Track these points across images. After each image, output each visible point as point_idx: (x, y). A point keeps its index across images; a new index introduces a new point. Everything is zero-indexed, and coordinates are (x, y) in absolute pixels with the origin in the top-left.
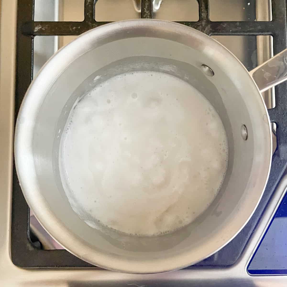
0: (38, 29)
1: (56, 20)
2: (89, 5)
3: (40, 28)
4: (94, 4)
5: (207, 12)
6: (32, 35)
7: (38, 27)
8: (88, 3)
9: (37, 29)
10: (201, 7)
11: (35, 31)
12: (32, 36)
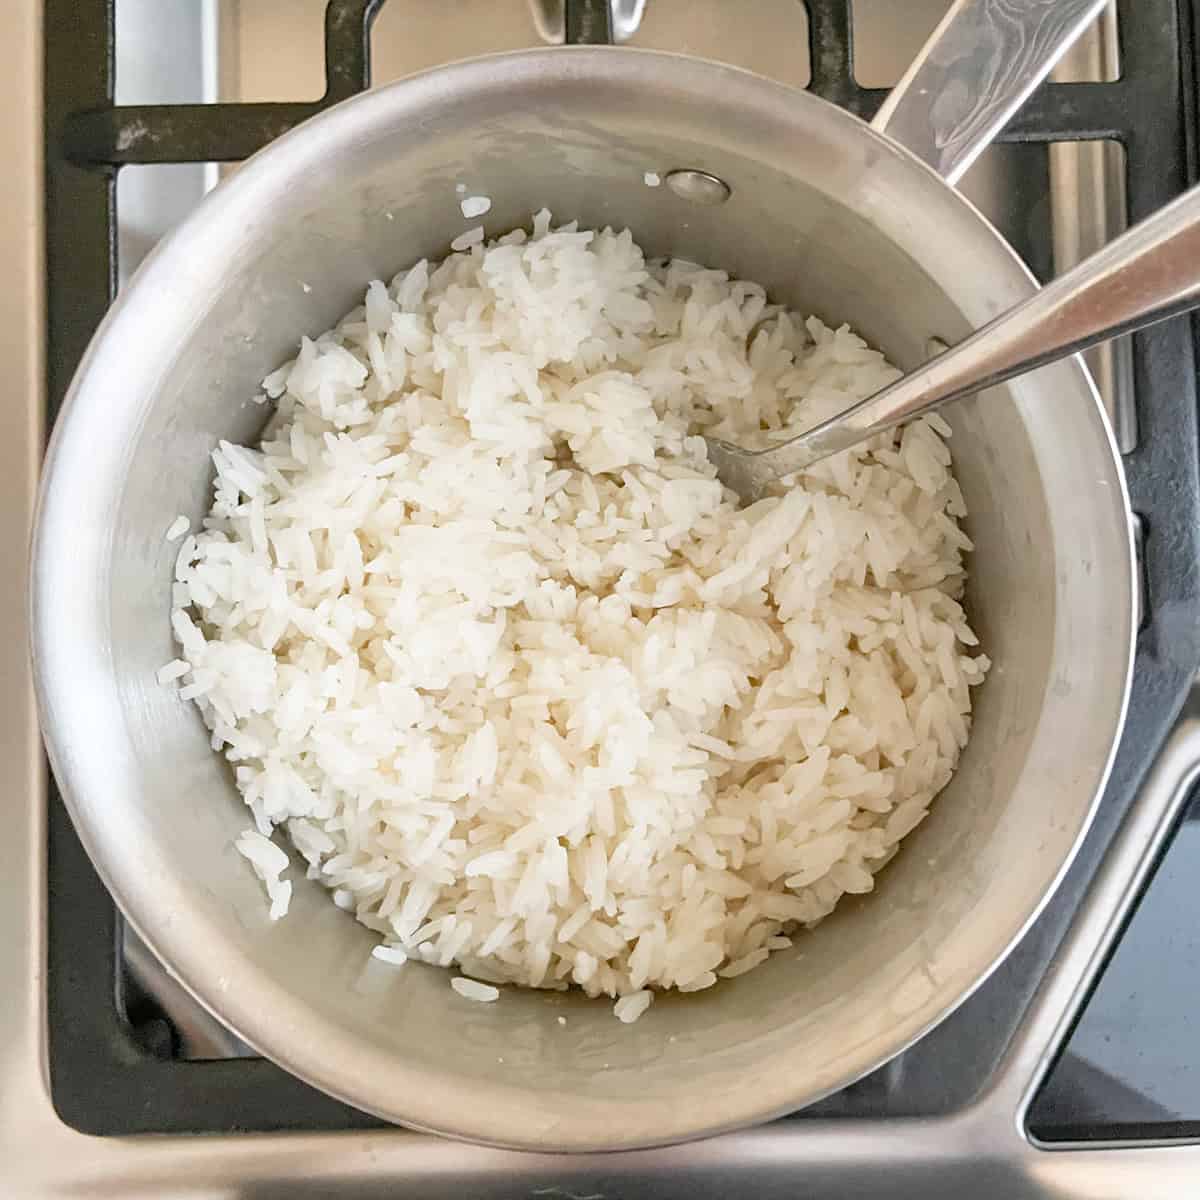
0: (131, 137)
1: (210, 98)
2: (343, 28)
3: (143, 132)
4: (365, 23)
5: (845, 50)
6: (109, 162)
7: (133, 133)
8: (340, 21)
9: (126, 139)
10: (818, 27)
11: (121, 146)
12: (109, 169)
